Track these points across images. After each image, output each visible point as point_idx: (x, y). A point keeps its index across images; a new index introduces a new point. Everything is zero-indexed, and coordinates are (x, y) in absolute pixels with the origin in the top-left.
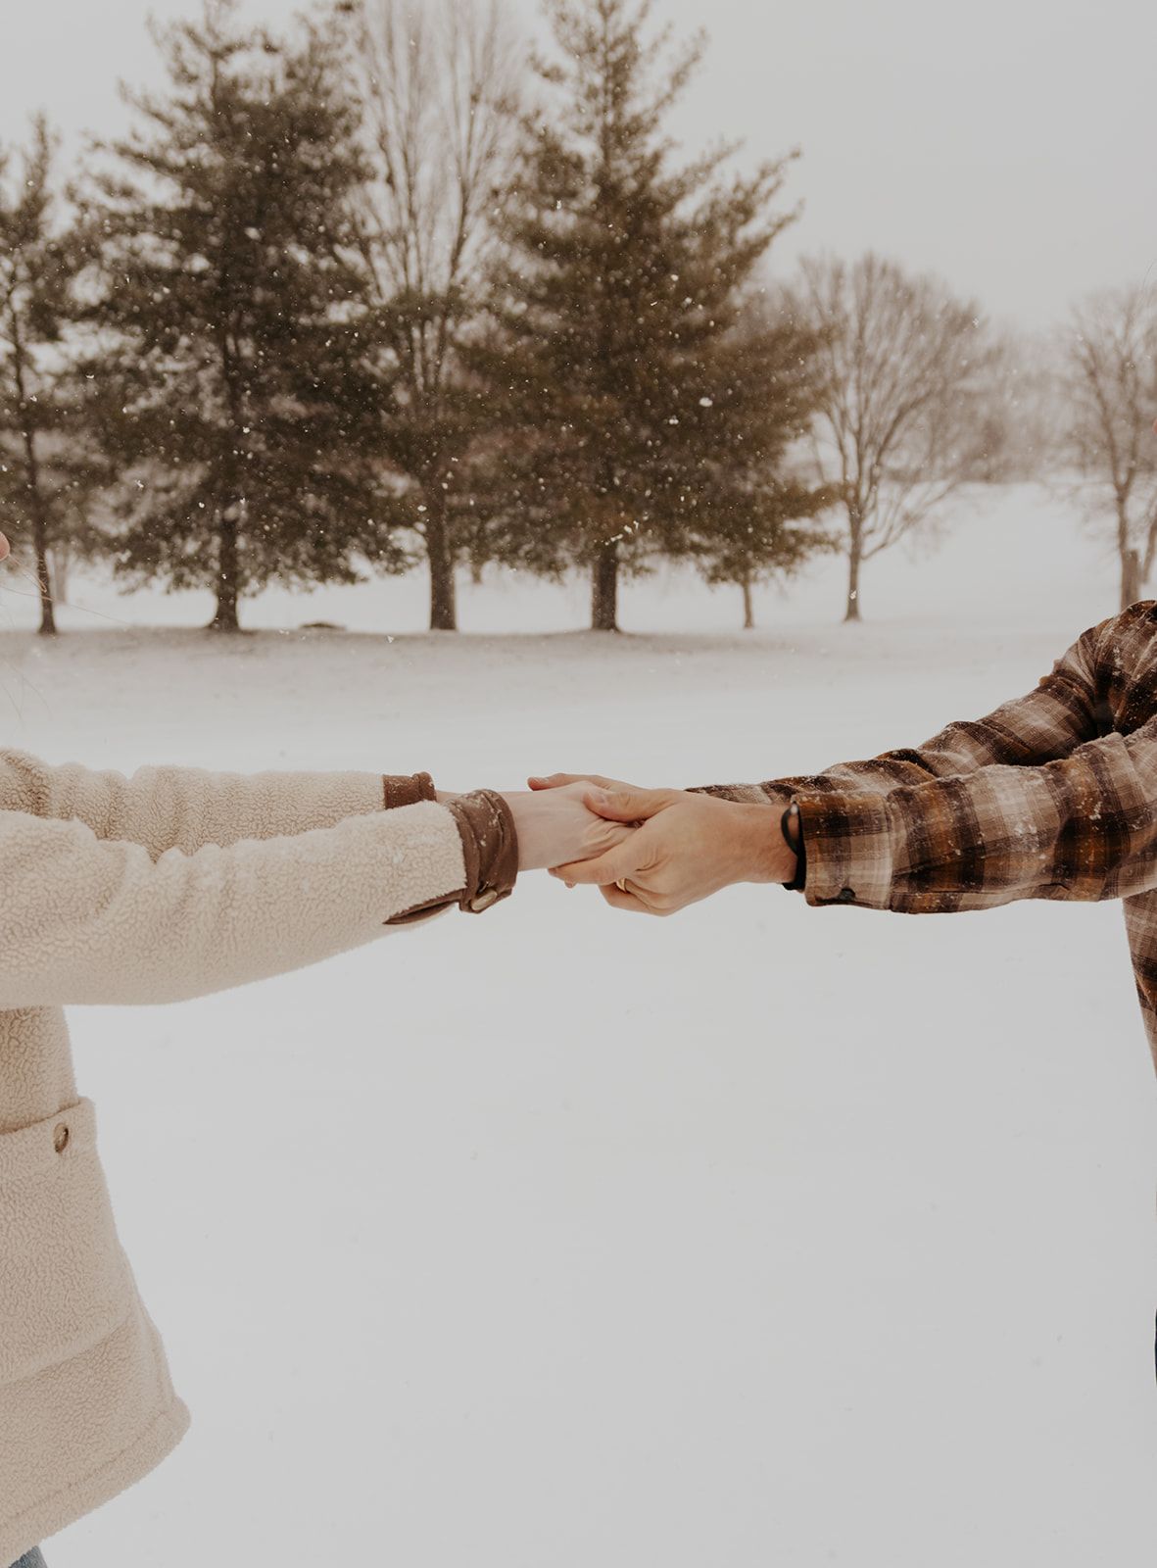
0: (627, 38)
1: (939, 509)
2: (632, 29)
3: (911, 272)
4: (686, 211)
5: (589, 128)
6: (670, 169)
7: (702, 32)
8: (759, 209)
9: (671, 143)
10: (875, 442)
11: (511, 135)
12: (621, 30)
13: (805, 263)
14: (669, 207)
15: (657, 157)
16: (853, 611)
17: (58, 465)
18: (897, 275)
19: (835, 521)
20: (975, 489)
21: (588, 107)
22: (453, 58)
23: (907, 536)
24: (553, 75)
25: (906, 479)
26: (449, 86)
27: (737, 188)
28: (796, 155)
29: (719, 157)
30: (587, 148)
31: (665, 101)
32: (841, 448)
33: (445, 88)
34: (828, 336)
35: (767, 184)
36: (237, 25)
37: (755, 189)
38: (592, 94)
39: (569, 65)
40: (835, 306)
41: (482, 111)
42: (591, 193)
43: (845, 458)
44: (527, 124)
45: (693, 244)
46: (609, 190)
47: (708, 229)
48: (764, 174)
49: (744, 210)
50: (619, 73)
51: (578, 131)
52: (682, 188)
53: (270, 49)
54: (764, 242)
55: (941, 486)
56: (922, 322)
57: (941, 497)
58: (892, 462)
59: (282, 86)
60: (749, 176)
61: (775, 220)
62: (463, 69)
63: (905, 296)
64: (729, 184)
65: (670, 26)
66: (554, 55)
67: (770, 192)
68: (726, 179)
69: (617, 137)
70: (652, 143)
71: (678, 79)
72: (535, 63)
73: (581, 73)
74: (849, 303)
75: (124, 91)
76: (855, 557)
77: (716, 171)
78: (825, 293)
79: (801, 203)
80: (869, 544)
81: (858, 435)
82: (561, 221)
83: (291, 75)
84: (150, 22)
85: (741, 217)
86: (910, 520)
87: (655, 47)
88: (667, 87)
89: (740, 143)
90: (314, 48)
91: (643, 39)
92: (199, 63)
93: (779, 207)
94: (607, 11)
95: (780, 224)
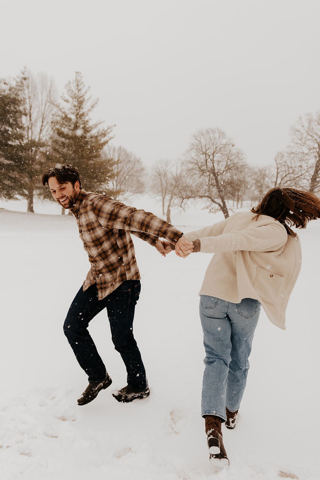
0: (83, 97)
1: (131, 197)
2: (84, 95)
3: (129, 151)
4: (94, 132)
5: (74, 113)
6: (91, 124)
7: (98, 99)
8: (107, 135)
9: (90, 119)
10: (119, 184)
12: (81, 95)
14: (89, 132)
15: (87, 122)
18: (126, 151)
20: (138, 195)
21: (74, 109)
24: (67, 101)
25: (125, 191)
26: (42, 98)
27: (103, 130)
28: (115, 126)
29: (100, 124)
30: (73, 117)
31: (90, 110)
32: (113, 184)
33: (40, 98)
35: (109, 130)
37: (107, 131)
38: (75, 106)
39: (70, 100)
40: (113, 155)
43: (114, 185)
44: (61, 110)
47: (96, 137)
48: (108, 129)
49: (104, 135)
50: (81, 103)
51: (71, 113)
52: (92, 128)
53: (5, 84)
54: (107, 141)
55: (131, 193)
56: (130, 160)
57: (131, 195)
59: (7, 91)
60: (106, 128)
61: (109, 137)
62: (45, 95)
63: (127, 155)
64: (102, 129)
65: (91, 96)
66: (67, 97)
67: (109, 132)
68: (101, 128)
70: (87, 118)
71: (92, 107)
72: (63, 98)
73: (73, 102)
74: (116, 156)
77: (99, 126)
78: (111, 153)
79: (115, 135)
81: (116, 181)
82: (66, 130)
83: (10, 90)
87: (88, 100)
88: (90, 108)
89: (104, 122)
90: (17, 86)
91: (86, 97)
93: (110, 135)
94: (79, 90)
95: (111, 139)
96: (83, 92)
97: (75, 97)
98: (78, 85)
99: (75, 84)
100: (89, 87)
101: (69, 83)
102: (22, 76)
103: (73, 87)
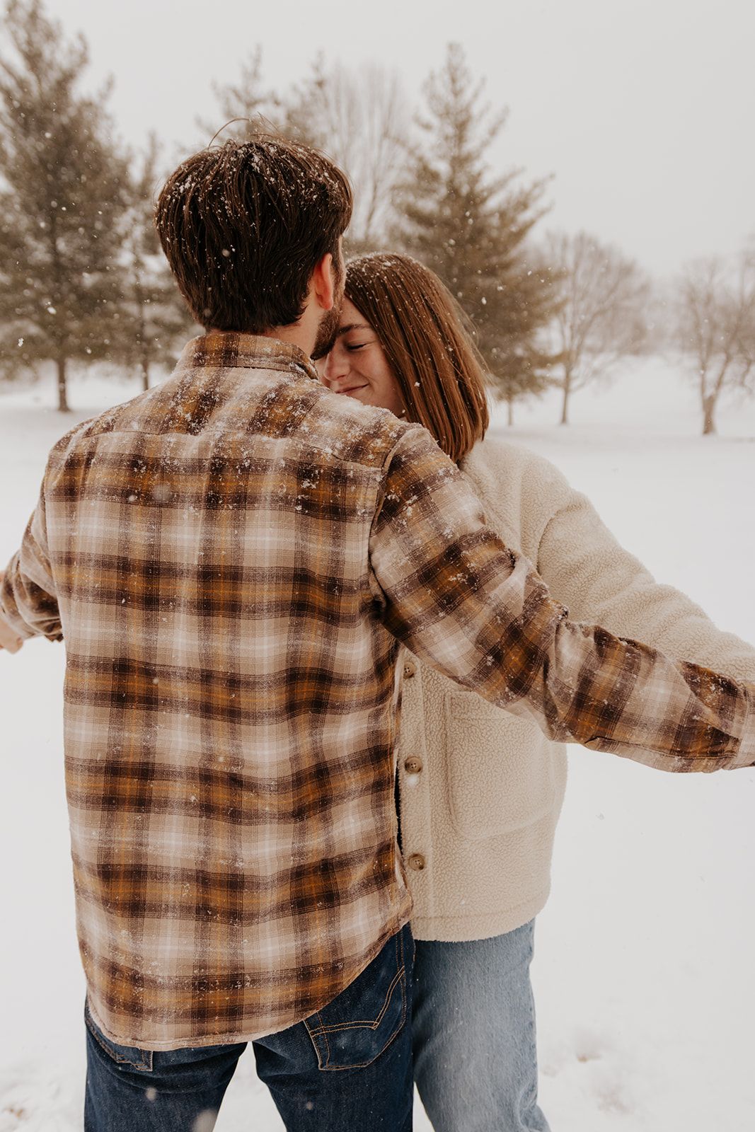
0: (467, 109)
1: (612, 368)
2: (470, 104)
3: (604, 242)
4: (493, 203)
5: (445, 156)
6: (487, 180)
7: (506, 108)
8: (533, 204)
9: (486, 167)
10: (581, 331)
11: (402, 157)
12: (463, 105)
13: (549, 236)
14: (484, 200)
15: (479, 174)
16: (564, 420)
17: (156, 322)
18: (596, 244)
19: (558, 372)
20: (629, 359)
21: (445, 145)
22: (371, 113)
23: (594, 382)
24: (427, 127)
25: (594, 351)
26: (370, 127)
27: (521, 193)
29: (512, 176)
30: (442, 167)
31: (485, 144)
32: (562, 333)
33: (366, 130)
34: (560, 276)
35: (537, 191)
36: (261, 89)
37: (530, 193)
38: (447, 138)
39: (435, 121)
40: (563, 259)
41: (386, 143)
42: (443, 191)
43: (564, 338)
44: (411, 152)
45: (495, 221)
46: (454, 191)
47: (503, 214)
48: (535, 186)
49: (523, 205)
50: (461, 128)
51: (439, 157)
52: (491, 191)
53: (277, 103)
54: (533, 222)
56: (608, 268)
57: (613, 362)
58: (589, 341)
59: (283, 123)
60: (527, 186)
61: (539, 210)
62: (377, 121)
63: (600, 255)
64: (517, 190)
65: (490, 103)
66: (428, 116)
67: (538, 196)
68: (516, 187)
69: (459, 162)
70: (477, 166)
71: (493, 132)
72: (417, 120)
73: (442, 126)
74: (570, 259)
75: (199, 122)
76: (567, 391)
77: (510, 183)
78: (558, 250)
80: (574, 384)
81: (572, 327)
82: (428, 205)
83: (289, 118)
84: (214, 86)
85: (522, 207)
86: (596, 373)
87: (482, 114)
88: (487, 136)
90: (304, 104)
91: (476, 110)
92: (240, 110)
93: (542, 203)
94: (456, 93)
95: (542, 213)
96: (467, 96)
97: (446, 113)
98: (454, 81)
99: (447, 77)
100: (483, 80)
101: (432, 78)
102: (313, 76)
103: (442, 88)
